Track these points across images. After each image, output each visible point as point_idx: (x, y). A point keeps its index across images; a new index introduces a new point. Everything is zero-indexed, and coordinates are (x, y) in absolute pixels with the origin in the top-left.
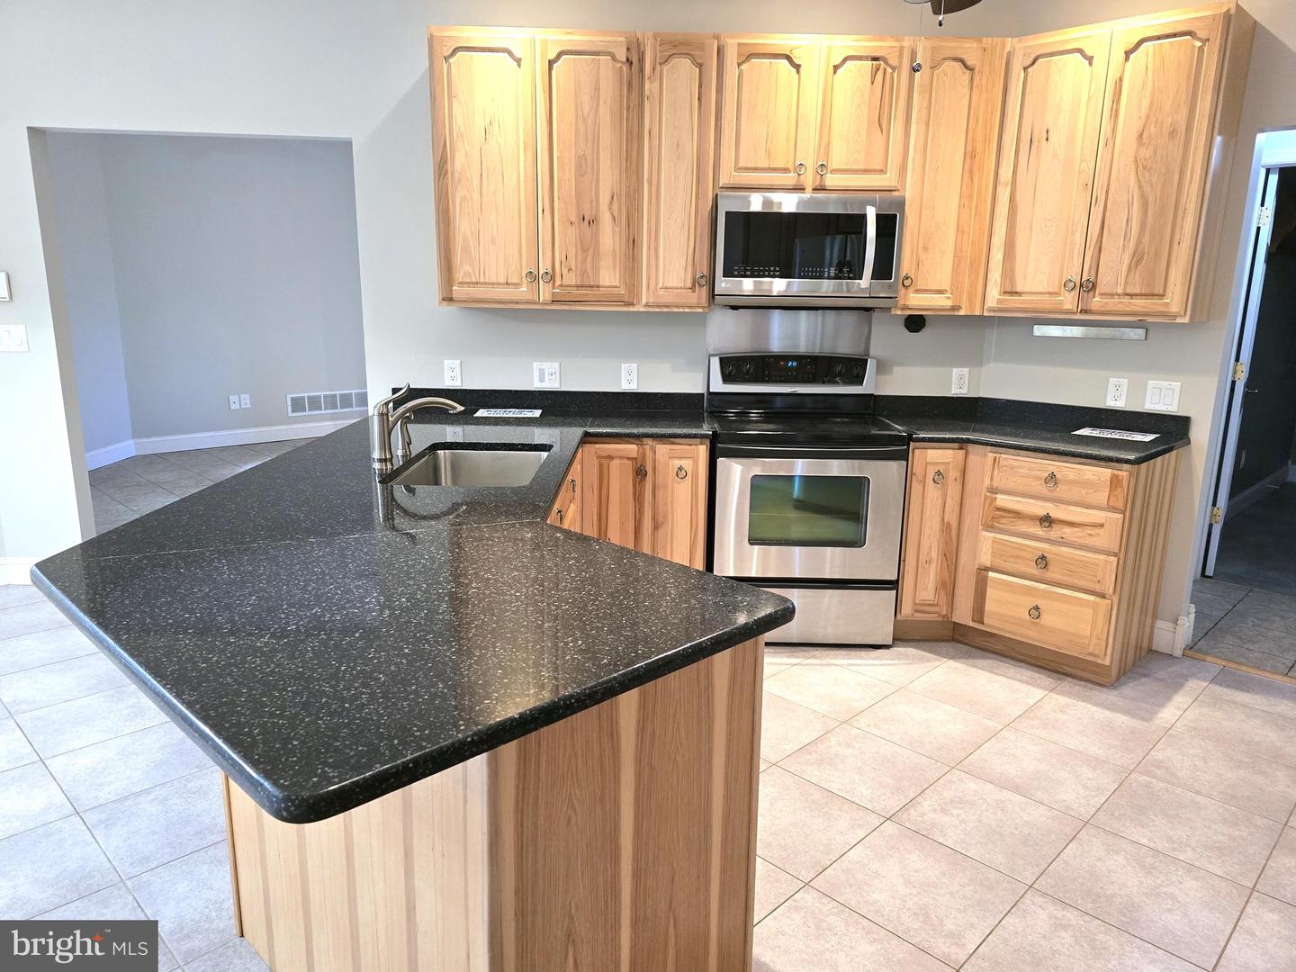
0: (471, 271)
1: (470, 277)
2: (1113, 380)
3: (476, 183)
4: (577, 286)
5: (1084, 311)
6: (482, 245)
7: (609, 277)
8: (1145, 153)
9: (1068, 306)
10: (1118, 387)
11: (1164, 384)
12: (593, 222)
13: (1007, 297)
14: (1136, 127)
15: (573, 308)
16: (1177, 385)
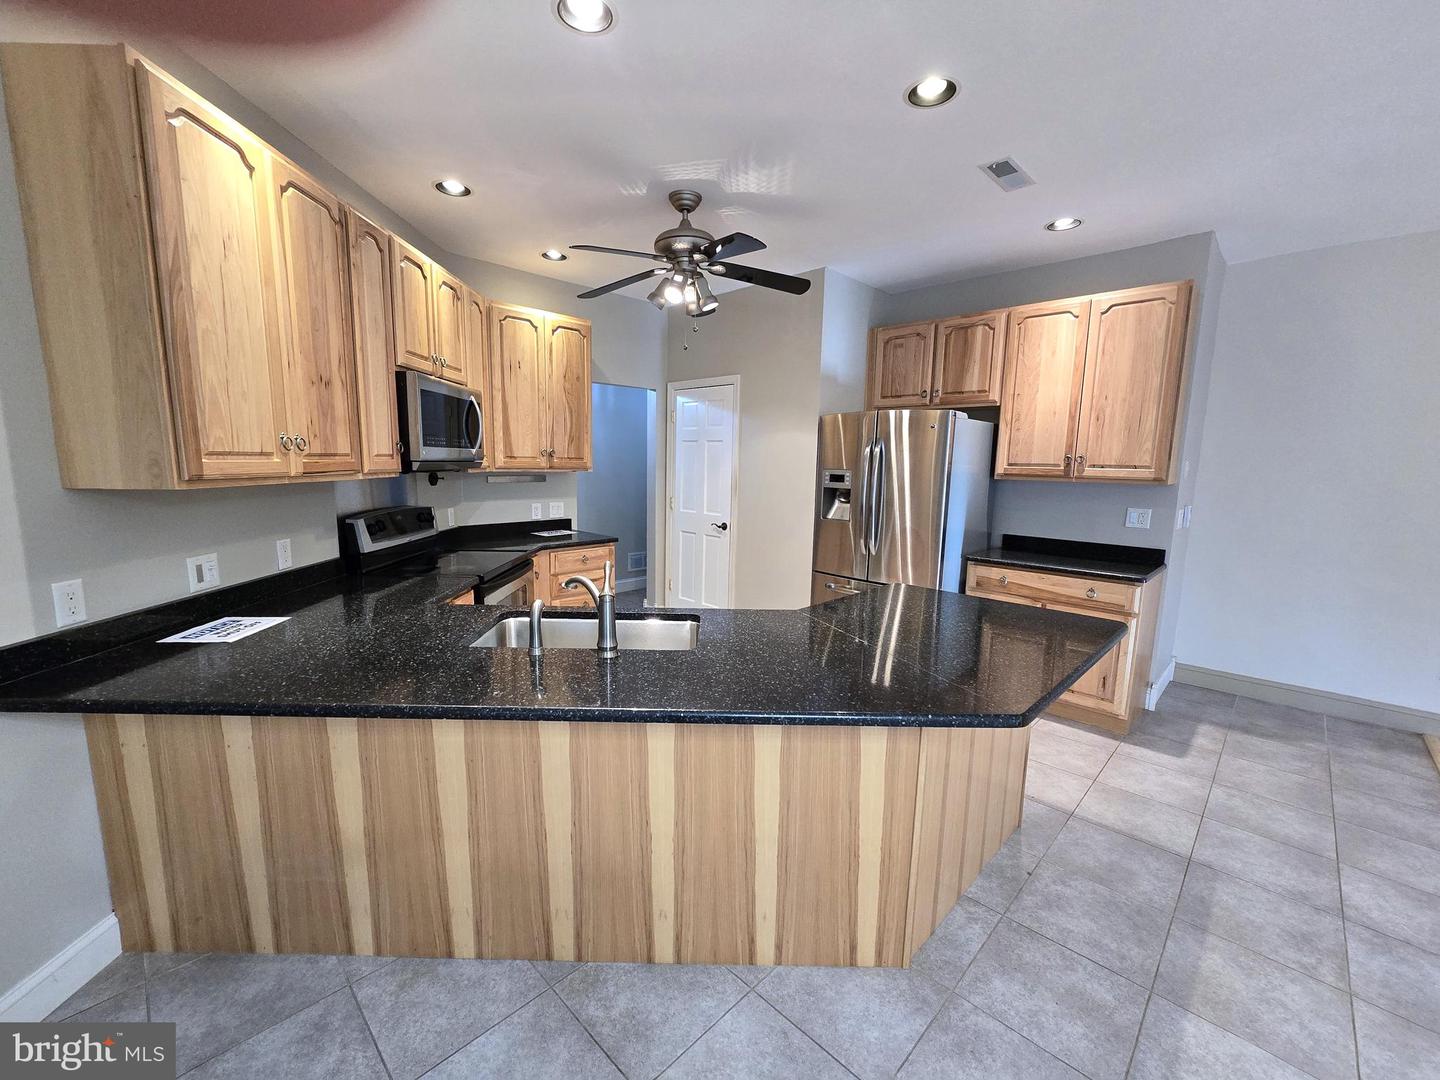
0: (222, 436)
1: (223, 445)
2: (534, 505)
3: (219, 314)
4: (321, 455)
5: (551, 468)
6: (232, 399)
7: (343, 445)
8: (568, 386)
9: (543, 465)
10: (536, 508)
11: (556, 504)
12: (327, 384)
13: (508, 460)
14: (562, 371)
15: (315, 480)
16: (562, 504)
